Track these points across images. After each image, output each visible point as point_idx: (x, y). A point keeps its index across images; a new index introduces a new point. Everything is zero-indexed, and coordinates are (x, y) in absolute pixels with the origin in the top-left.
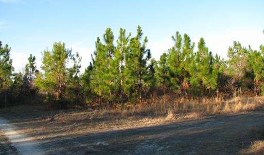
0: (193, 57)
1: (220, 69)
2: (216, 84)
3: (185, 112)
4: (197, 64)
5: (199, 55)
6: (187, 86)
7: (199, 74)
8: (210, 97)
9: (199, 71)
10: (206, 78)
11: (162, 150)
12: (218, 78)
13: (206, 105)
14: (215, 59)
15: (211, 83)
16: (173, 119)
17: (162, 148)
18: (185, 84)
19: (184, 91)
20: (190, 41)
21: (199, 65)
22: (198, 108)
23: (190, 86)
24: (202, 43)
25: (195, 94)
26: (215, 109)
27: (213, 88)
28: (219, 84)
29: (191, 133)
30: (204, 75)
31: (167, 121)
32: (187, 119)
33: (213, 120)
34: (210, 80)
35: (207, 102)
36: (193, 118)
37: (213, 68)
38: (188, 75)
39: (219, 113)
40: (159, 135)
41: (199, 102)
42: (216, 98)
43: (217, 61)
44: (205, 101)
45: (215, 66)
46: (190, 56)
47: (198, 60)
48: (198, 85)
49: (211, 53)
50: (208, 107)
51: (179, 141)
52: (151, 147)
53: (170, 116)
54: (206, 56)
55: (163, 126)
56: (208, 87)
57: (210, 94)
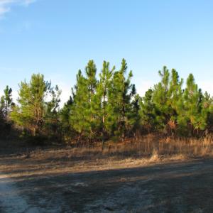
0: (181, 94)
1: (210, 108)
2: (205, 124)
3: (171, 154)
4: (185, 102)
5: (187, 92)
6: (174, 125)
7: (187, 112)
8: (198, 138)
9: (187, 109)
10: (195, 117)
11: (146, 194)
12: (208, 118)
13: (193, 146)
14: (205, 96)
15: (199, 123)
16: (158, 160)
17: (145, 191)
18: (171, 123)
19: (170, 131)
20: (178, 77)
21: (187, 103)
22: (185, 150)
23: (177, 125)
24: (191, 79)
25: (182, 135)
26: (204, 152)
27: (202, 128)
28: (208, 124)
29: (177, 176)
30: (193, 114)
31: (151, 163)
32: (172, 160)
33: (201, 163)
34: (199, 120)
35: (195, 144)
36: (179, 160)
37: (202, 106)
38: (175, 114)
39: (208, 156)
40: (142, 178)
41: (187, 143)
42: (205, 139)
43: (207, 99)
44: (193, 142)
45: (204, 104)
46: (178, 93)
47: (186, 98)
48: (186, 125)
49: (200, 90)
50: (196, 149)
51: (164, 185)
52: (134, 189)
53: (154, 157)
54: (195, 94)
55: (147, 167)
56: (197, 127)
57: (198, 134)
